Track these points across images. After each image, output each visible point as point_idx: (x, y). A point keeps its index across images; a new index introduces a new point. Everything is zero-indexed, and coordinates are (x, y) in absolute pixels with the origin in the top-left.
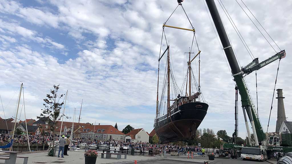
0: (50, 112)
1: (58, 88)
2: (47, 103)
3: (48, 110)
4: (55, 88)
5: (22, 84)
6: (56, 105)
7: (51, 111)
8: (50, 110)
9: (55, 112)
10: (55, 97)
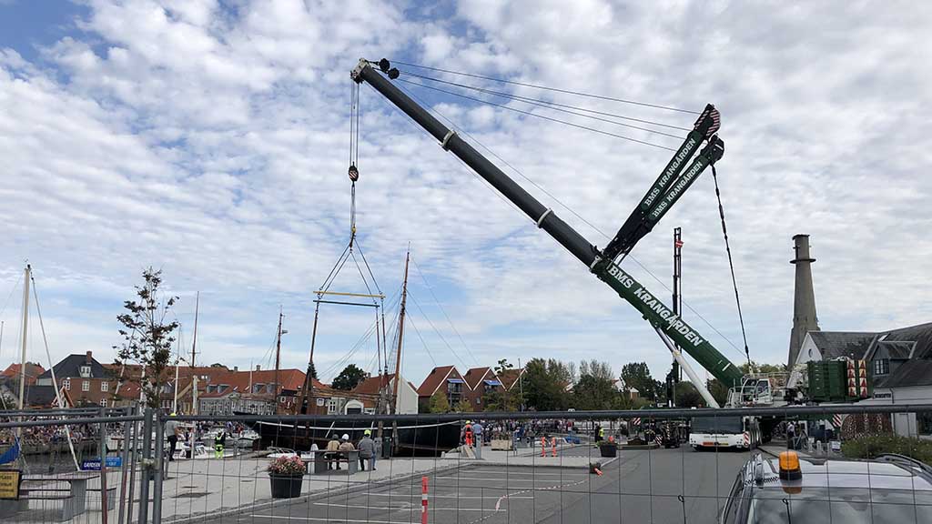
0: (143, 352)
1: (156, 281)
2: (127, 326)
3: (135, 347)
4: (148, 279)
5: (29, 266)
6: (157, 332)
7: (143, 349)
8: (142, 346)
9: (154, 353)
10: (152, 308)
